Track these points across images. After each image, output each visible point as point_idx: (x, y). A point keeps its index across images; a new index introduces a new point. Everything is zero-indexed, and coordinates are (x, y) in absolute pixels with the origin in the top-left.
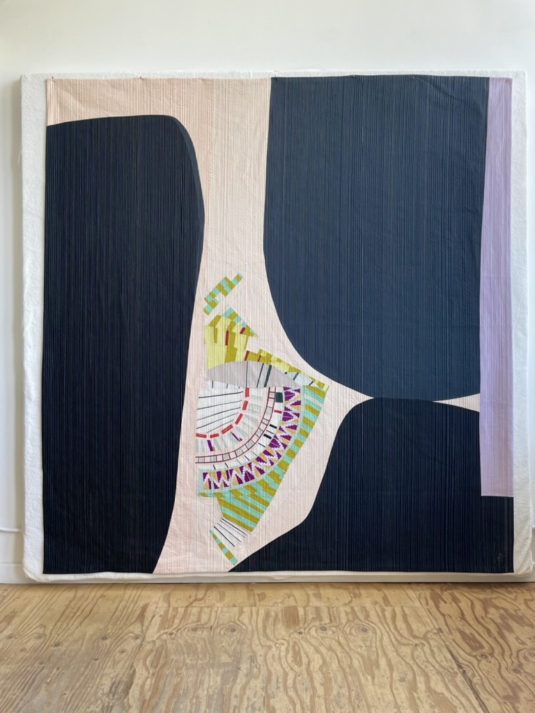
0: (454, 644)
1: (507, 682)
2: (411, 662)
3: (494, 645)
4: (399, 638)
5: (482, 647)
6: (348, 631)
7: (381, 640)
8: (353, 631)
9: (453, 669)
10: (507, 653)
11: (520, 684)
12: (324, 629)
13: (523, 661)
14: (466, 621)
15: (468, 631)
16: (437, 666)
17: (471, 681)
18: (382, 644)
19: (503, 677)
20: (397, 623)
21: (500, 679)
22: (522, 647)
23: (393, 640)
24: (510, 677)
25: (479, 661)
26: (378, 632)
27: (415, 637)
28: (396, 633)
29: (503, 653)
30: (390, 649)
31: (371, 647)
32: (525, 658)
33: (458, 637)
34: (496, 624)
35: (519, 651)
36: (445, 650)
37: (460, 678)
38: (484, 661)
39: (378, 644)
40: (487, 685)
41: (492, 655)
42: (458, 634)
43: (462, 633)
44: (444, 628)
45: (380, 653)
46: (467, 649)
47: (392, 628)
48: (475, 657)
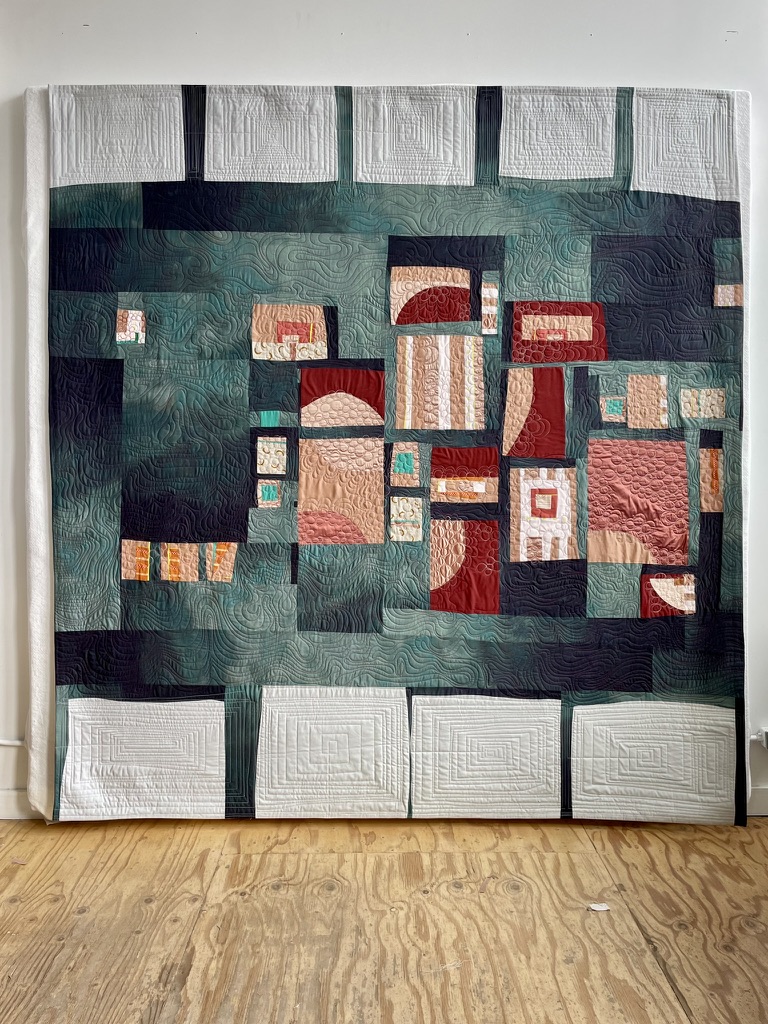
0: (641, 908)
1: (715, 965)
2: (581, 935)
3: (697, 910)
4: (564, 899)
5: (680, 912)
6: (492, 890)
7: (540, 901)
8: (500, 890)
9: (639, 944)
10: (716, 922)
11: (733, 967)
12: (458, 886)
13: (738, 934)
14: (658, 874)
15: (660, 888)
16: (617, 941)
17: (665, 964)
18: (540, 908)
19: (709, 957)
20: (561, 878)
21: (706, 962)
22: (736, 912)
23: (556, 902)
24: (720, 957)
25: (676, 934)
26: (535, 889)
27: (587, 898)
28: (559, 892)
29: (710, 923)
30: (551, 914)
31: (525, 912)
32: (741, 929)
33: (646, 896)
34: (700, 878)
35: (732, 919)
36: (628, 917)
37: (649, 958)
38: (683, 934)
39: (535, 907)
40: (687, 968)
41: (694, 923)
42: (647, 893)
43: (652, 891)
44: (628, 884)
45: (538, 921)
46: (659, 914)
47: (554, 883)
48: (670, 927)
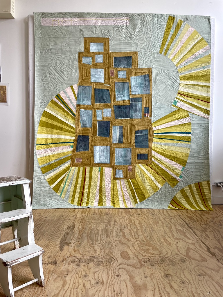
0: (184, 218)
1: (203, 227)
2: (170, 222)
3: (198, 219)
4: (165, 217)
5: (194, 219)
6: (147, 215)
7: (159, 217)
8: (149, 215)
9: (184, 224)
10: (203, 221)
11: (207, 228)
12: (139, 214)
13: (208, 223)
14: (188, 213)
15: (189, 215)
16: (179, 223)
17: (190, 227)
18: (159, 218)
19: (201, 226)
20: (164, 213)
21: (200, 227)
22: (208, 219)
23: (163, 217)
24: (204, 226)
25: (193, 223)
26: (158, 215)
27: (171, 217)
28: (164, 216)
29: (201, 221)
30: (162, 219)
31: (156, 218)
32: (209, 222)
33: (186, 217)
34: (199, 214)
35: (206, 221)
36: (181, 220)
37: (186, 226)
38: (195, 222)
39: (158, 218)
40: (196, 228)
41: (198, 221)
42: (186, 216)
44: (181, 214)
45: (159, 220)
46: (189, 219)
47: (163, 214)
48: (192, 221)
